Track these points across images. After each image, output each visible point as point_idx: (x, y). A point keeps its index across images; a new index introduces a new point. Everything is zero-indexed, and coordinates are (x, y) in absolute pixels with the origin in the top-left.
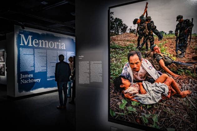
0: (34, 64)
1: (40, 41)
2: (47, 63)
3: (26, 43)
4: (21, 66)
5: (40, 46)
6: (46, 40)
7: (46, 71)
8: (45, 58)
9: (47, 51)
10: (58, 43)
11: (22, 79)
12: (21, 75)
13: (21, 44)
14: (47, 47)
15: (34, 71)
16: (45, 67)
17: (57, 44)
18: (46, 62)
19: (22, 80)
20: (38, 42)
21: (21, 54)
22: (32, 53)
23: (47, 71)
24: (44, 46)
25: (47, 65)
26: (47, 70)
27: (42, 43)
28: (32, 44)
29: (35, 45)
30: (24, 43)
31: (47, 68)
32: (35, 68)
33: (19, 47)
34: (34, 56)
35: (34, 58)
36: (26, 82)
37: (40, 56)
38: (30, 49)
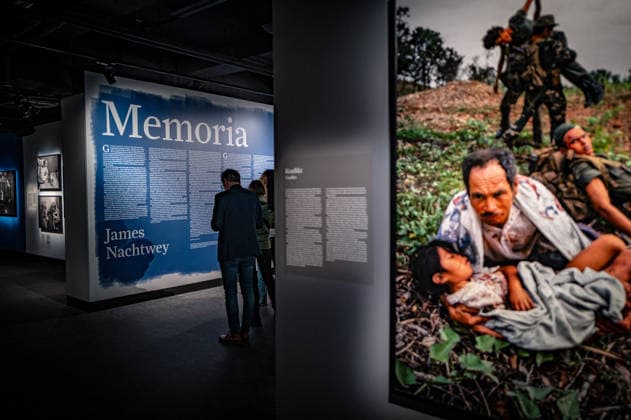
0: (148, 194)
1: (166, 121)
2: (188, 193)
3: (121, 129)
4: (106, 203)
5: (168, 138)
6: (186, 120)
7: (186, 218)
8: (183, 177)
9: (188, 153)
10: (223, 128)
11: (112, 244)
12: (108, 231)
13: (106, 131)
14: (190, 140)
15: (149, 218)
16: (182, 206)
17: (220, 131)
18: (188, 190)
19: (109, 248)
20: (158, 125)
21: (105, 164)
22: (142, 163)
23: (189, 220)
24: (179, 139)
25: (188, 200)
26: (188, 215)
27: (173, 127)
28: (141, 131)
29: (152, 134)
30: (114, 128)
31: (188, 210)
32: (152, 210)
33: (100, 141)
34: (148, 172)
35: (148, 179)
36: (124, 253)
37: (167, 170)
38: (134, 148)
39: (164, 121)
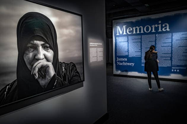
0: (128, 49)
1: (134, 28)
2: (141, 49)
3: (121, 33)
4: (117, 51)
5: (134, 33)
6: (141, 26)
7: (140, 56)
8: (139, 44)
9: (141, 36)
10: (156, 26)
11: (118, 61)
12: (118, 58)
13: (117, 34)
14: (142, 32)
15: (128, 56)
16: (139, 52)
18: (141, 47)
19: (118, 62)
20: (131, 29)
21: (117, 42)
22: (127, 41)
23: (141, 57)
24: (138, 32)
25: (141, 51)
26: (141, 55)
27: (136, 29)
28: (126, 32)
29: (129, 32)
30: (119, 33)
31: (141, 54)
32: (129, 53)
33: (116, 36)
34: (128, 43)
35: (128, 45)
36: (121, 64)
37: (134, 42)
38: (124, 37)
39: (133, 28)
